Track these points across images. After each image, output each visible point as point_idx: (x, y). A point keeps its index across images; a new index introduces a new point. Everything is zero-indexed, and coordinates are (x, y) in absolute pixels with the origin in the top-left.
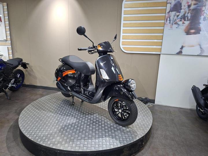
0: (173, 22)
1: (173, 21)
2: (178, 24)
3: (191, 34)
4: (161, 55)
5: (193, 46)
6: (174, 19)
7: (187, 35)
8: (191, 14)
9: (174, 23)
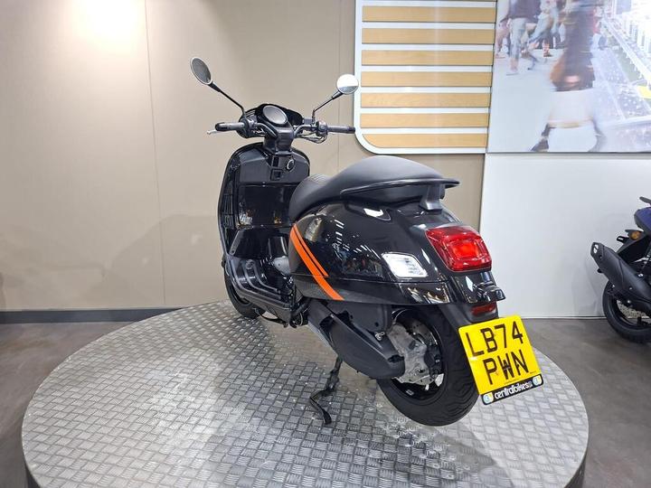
0: (518, 51)
1: (518, 47)
3: (569, 89)
4: (487, 156)
7: (558, 90)
8: (567, 26)
9: (520, 55)
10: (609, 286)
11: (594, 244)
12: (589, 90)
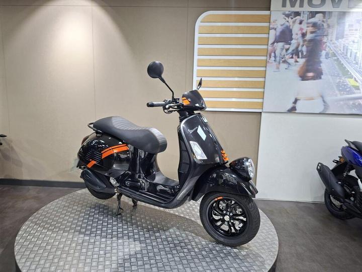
0: (280, 60)
1: (280, 57)
2: (287, 62)
3: (308, 80)
4: (262, 114)
5: (312, 99)
6: (281, 54)
7: (303, 80)
8: (307, 47)
11: (319, 163)
12: (319, 80)
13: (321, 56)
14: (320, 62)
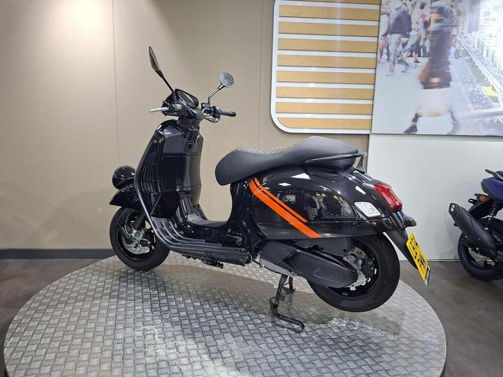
0: (394, 58)
1: (394, 55)
3: (432, 88)
6: (396, 51)
7: (425, 88)
9: (396, 61)
10: (462, 236)
11: (452, 204)
12: (447, 89)
13: (449, 54)
14: (448, 63)
